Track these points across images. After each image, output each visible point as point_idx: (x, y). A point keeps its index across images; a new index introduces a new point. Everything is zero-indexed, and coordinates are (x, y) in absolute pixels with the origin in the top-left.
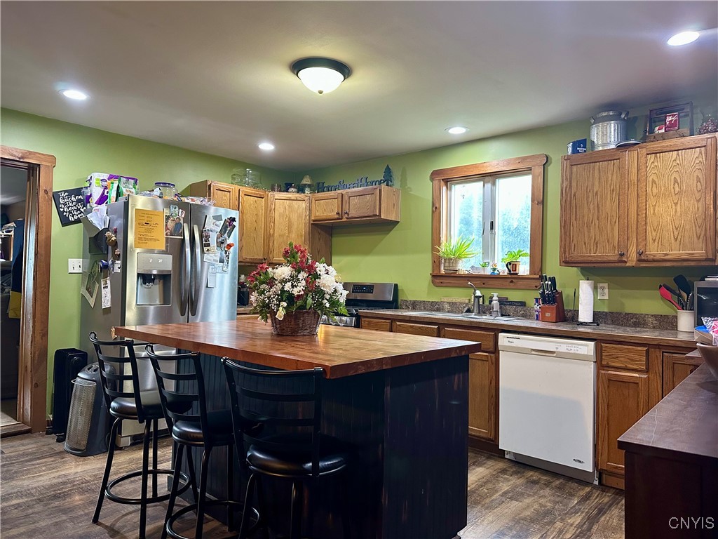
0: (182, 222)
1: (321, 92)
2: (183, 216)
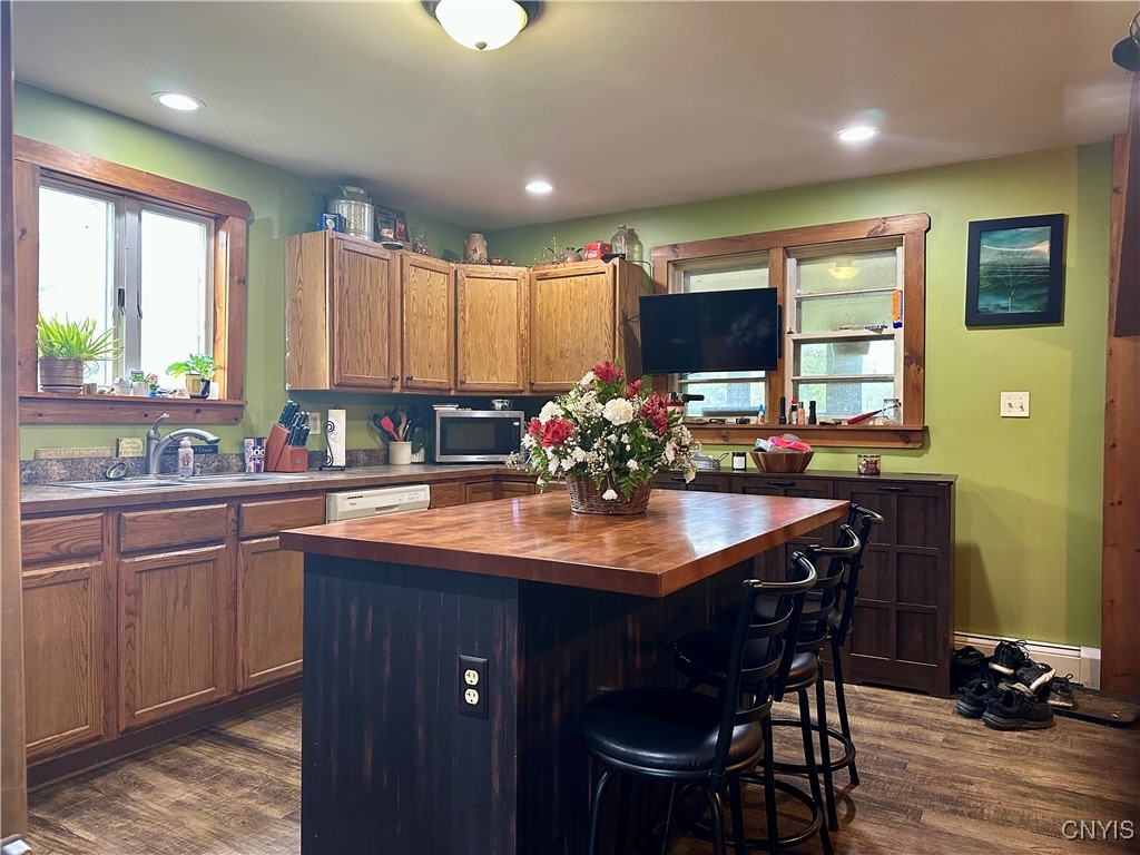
1: (482, 46)
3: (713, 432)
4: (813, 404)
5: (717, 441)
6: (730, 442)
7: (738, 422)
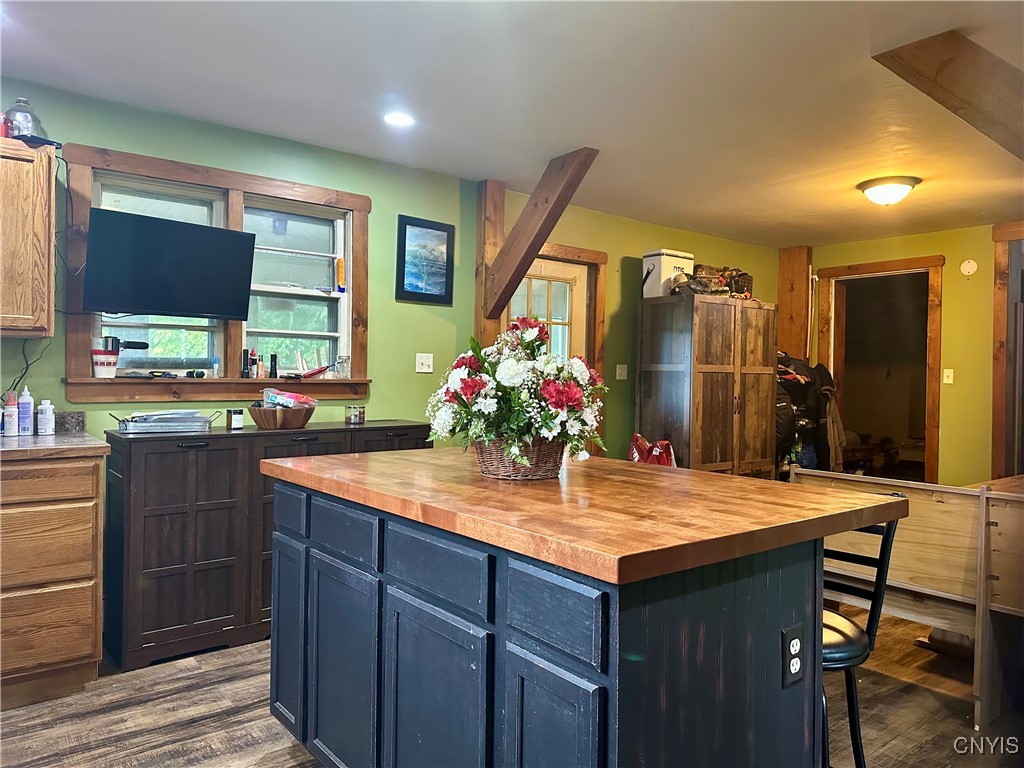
3: (160, 387)
4: (274, 358)
5: (166, 398)
6: (182, 399)
7: (190, 375)
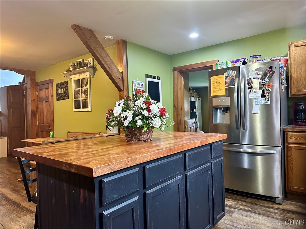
0: (234, 78)
2: (235, 74)
